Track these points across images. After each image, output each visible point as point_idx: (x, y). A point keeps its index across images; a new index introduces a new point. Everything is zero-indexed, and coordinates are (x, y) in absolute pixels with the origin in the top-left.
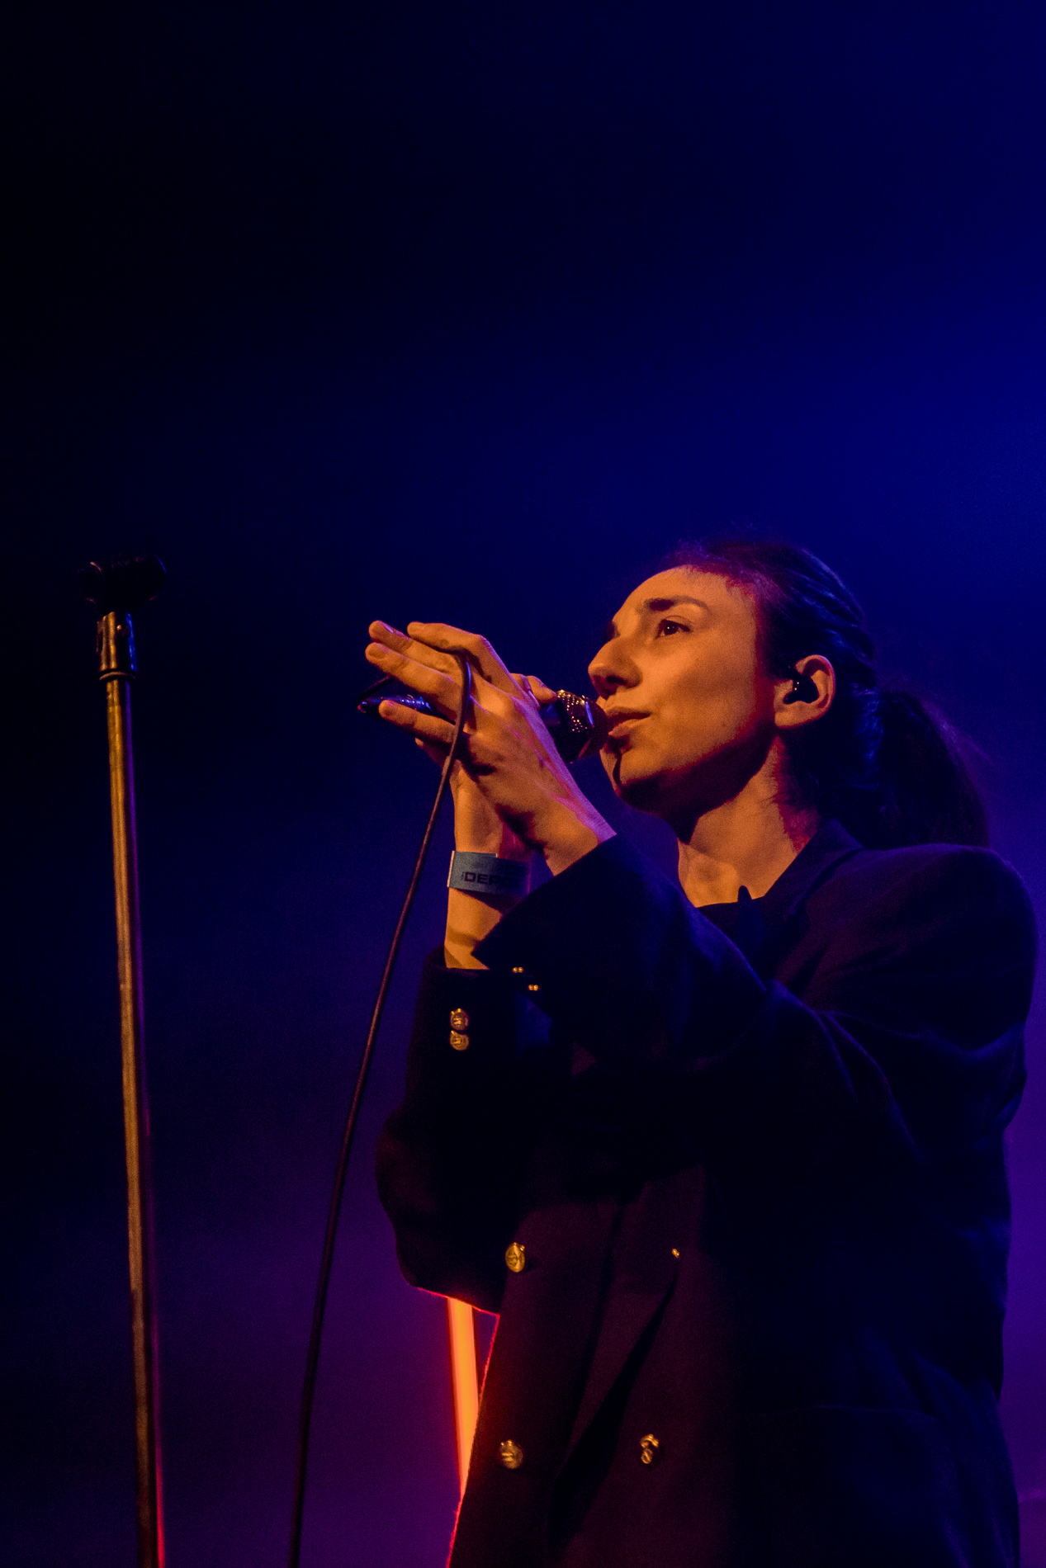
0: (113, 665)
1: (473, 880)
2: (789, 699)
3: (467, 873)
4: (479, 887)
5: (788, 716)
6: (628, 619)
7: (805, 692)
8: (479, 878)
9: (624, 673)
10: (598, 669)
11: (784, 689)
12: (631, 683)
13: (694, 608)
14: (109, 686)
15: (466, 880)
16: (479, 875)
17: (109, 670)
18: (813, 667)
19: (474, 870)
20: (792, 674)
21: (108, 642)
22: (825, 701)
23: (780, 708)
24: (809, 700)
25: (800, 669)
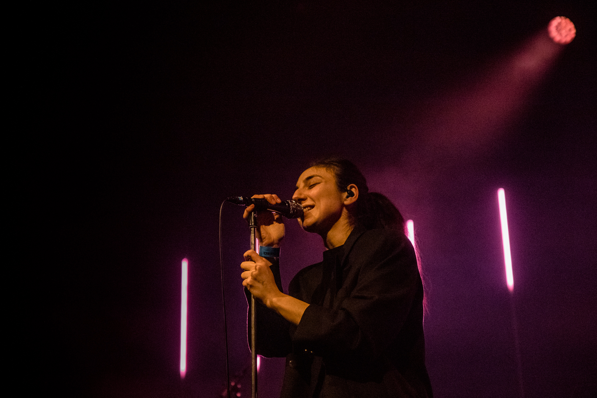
0: (253, 224)
1: (266, 254)
2: (347, 197)
3: (264, 252)
4: (268, 256)
5: (348, 202)
6: (300, 183)
7: (351, 194)
8: (268, 254)
9: (302, 197)
10: (295, 198)
11: (346, 194)
12: (304, 199)
13: (318, 178)
14: (252, 229)
15: (264, 254)
16: (268, 253)
17: (252, 225)
18: (352, 187)
19: (266, 251)
20: (347, 191)
21: (252, 218)
22: (356, 196)
23: (345, 200)
24: (352, 197)
25: (348, 189)
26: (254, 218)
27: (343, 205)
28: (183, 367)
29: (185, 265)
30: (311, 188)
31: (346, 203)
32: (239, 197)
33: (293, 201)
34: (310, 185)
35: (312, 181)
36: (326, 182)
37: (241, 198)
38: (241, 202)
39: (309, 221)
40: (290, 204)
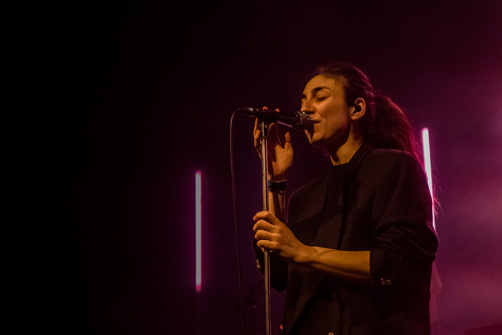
2: (355, 112)
7: (359, 109)
9: (311, 109)
10: (304, 110)
11: (354, 109)
12: (313, 113)
13: (327, 90)
17: (263, 136)
18: (359, 101)
20: (354, 105)
21: (262, 129)
22: (364, 110)
23: (353, 115)
24: (359, 111)
25: (356, 102)
26: (264, 130)
27: (350, 121)
28: (199, 281)
29: (198, 177)
30: (318, 100)
31: (354, 118)
32: (249, 108)
33: (303, 112)
34: (318, 98)
35: (321, 94)
36: (334, 95)
37: (251, 109)
38: (251, 113)
39: (317, 136)
40: (300, 115)
